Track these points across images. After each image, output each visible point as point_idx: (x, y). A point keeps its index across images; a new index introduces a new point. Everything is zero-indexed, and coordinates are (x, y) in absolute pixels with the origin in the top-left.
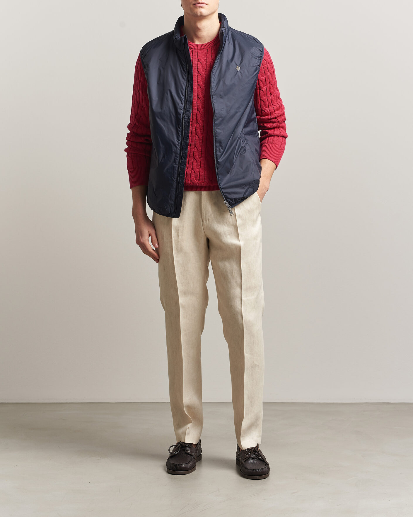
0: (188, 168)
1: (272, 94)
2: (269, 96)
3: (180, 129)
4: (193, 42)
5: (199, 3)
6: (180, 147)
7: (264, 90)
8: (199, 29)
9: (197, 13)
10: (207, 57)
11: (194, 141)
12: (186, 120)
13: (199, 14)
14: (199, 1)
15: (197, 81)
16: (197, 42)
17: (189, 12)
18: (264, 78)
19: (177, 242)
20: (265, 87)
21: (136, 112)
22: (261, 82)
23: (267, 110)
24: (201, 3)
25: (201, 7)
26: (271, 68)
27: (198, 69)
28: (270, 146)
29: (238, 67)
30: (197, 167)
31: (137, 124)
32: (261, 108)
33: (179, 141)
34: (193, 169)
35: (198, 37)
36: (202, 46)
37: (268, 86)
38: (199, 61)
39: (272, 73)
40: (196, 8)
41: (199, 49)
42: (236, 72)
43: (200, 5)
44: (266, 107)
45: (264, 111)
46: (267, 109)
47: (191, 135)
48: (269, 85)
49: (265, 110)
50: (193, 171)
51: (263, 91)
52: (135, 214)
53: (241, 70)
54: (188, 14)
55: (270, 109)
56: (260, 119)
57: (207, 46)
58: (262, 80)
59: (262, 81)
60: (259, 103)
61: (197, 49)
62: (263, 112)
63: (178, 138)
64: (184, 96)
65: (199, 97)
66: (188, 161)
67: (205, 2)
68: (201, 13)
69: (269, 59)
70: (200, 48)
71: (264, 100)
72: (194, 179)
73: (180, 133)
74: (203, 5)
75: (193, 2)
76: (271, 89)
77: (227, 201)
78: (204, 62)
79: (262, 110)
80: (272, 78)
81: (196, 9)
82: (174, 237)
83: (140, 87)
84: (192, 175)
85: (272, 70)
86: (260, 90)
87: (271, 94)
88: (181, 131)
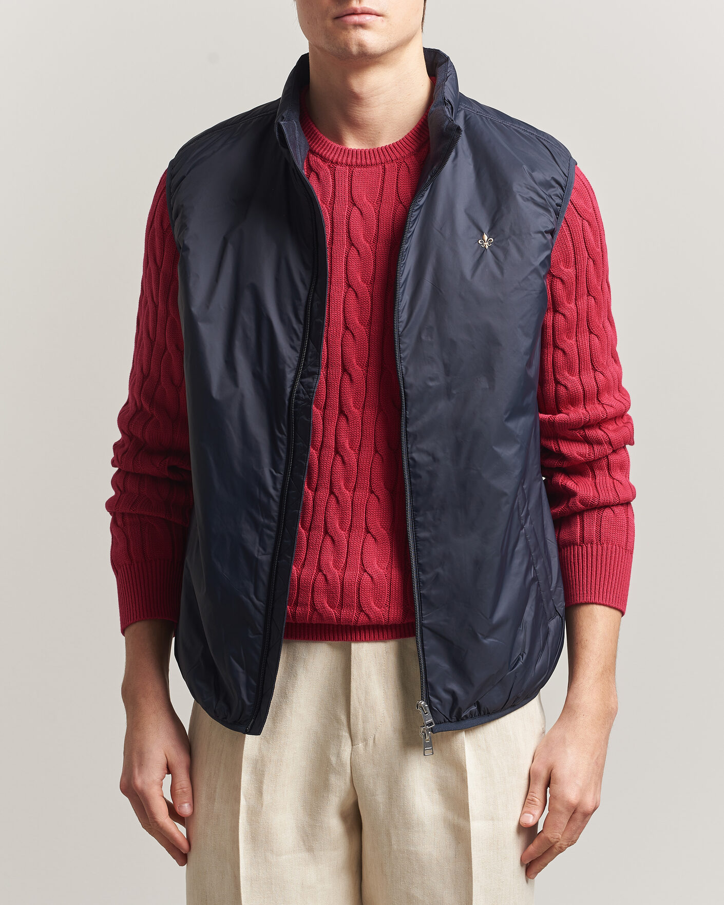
0: (304, 564)
1: (594, 330)
2: (585, 339)
3: (281, 432)
4: (339, 139)
5: (355, 13)
6: (279, 494)
7: (567, 313)
8: (355, 98)
9: (347, 45)
10: (381, 194)
11: (328, 473)
12: (300, 402)
13: (354, 49)
14: (355, 4)
15: (346, 273)
16: (352, 143)
17: (322, 42)
18: (571, 271)
19: (255, 813)
20: (573, 305)
21: (145, 367)
22: (559, 285)
23: (572, 381)
24: (359, 11)
25: (362, 26)
26: (596, 241)
27: (349, 232)
28: (595, 554)
29: (486, 237)
30: (335, 561)
31: (146, 406)
32: (554, 375)
33: (279, 475)
34: (319, 570)
35: (355, 125)
36: (368, 156)
37: (584, 302)
38: (355, 205)
39: (599, 261)
40: (345, 28)
41: (357, 165)
42: (479, 252)
43: (356, 19)
44: (570, 370)
45: (566, 387)
46: (575, 379)
47: (320, 454)
48: (585, 297)
49: (569, 385)
50: (320, 577)
51: (564, 315)
52: (130, 695)
53: (498, 246)
54: (321, 49)
55: (584, 381)
56: (552, 424)
57: (382, 157)
58: (565, 278)
59: (562, 281)
60: (550, 359)
61: (351, 166)
62: (562, 390)
63: (274, 465)
64: (302, 321)
65: (351, 326)
66: (308, 542)
67: (375, 8)
68: (361, 45)
69: (591, 210)
70: (359, 161)
71: (567, 349)
72: (322, 601)
73: (282, 446)
74: (368, 17)
75: (335, 11)
76: (594, 312)
77: (429, 702)
78: (370, 209)
79: (557, 382)
80: (598, 277)
81: (344, 33)
82: (245, 796)
83: (157, 289)
84: (316, 589)
85: (599, 250)
86: (556, 311)
87: (591, 332)
88: (285, 442)
